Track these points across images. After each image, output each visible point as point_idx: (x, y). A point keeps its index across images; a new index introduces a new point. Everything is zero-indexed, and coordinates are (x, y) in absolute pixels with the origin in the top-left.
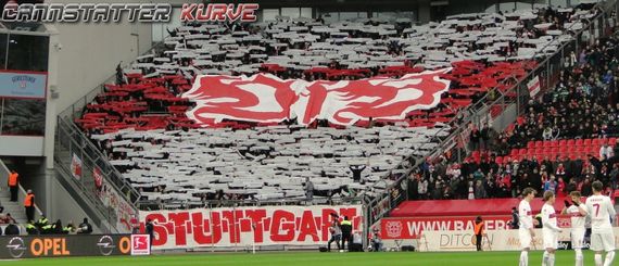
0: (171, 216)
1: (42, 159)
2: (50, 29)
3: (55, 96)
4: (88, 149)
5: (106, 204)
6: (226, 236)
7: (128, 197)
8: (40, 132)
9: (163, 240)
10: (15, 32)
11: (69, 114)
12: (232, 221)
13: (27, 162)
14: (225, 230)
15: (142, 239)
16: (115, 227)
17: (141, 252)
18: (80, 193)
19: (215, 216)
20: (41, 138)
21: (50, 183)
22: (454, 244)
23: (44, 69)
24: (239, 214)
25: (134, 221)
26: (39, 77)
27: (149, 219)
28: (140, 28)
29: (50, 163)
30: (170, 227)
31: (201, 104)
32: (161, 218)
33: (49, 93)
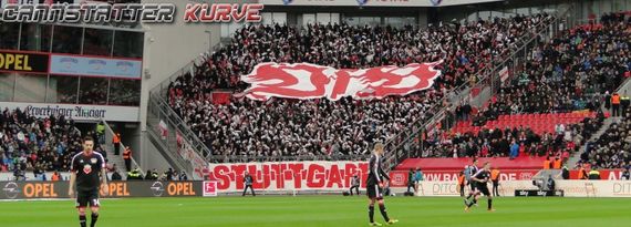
0: (233, 168)
1: (138, 123)
2: (144, 27)
3: (148, 77)
4: (172, 117)
5: (185, 158)
6: (273, 183)
7: (201, 153)
8: (136, 103)
9: (227, 185)
10: (119, 29)
11: (158, 90)
12: (278, 173)
13: (127, 126)
14: (273, 179)
15: (211, 185)
16: (191, 175)
17: (210, 194)
18: (166, 150)
19: (266, 168)
20: (137, 108)
21: (143, 141)
22: (444, 191)
23: (140, 57)
24: (284, 167)
25: (205, 171)
26: (136, 63)
27: (217, 169)
28: (211, 28)
29: (143, 127)
30: (232, 175)
31: (255, 85)
32: (226, 169)
33: (143, 75)
